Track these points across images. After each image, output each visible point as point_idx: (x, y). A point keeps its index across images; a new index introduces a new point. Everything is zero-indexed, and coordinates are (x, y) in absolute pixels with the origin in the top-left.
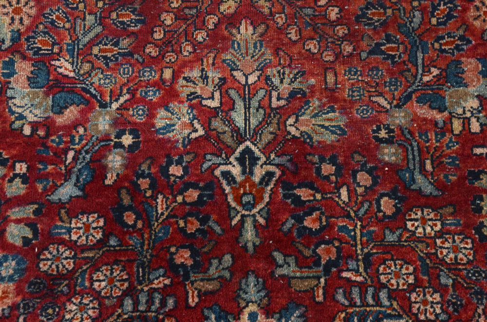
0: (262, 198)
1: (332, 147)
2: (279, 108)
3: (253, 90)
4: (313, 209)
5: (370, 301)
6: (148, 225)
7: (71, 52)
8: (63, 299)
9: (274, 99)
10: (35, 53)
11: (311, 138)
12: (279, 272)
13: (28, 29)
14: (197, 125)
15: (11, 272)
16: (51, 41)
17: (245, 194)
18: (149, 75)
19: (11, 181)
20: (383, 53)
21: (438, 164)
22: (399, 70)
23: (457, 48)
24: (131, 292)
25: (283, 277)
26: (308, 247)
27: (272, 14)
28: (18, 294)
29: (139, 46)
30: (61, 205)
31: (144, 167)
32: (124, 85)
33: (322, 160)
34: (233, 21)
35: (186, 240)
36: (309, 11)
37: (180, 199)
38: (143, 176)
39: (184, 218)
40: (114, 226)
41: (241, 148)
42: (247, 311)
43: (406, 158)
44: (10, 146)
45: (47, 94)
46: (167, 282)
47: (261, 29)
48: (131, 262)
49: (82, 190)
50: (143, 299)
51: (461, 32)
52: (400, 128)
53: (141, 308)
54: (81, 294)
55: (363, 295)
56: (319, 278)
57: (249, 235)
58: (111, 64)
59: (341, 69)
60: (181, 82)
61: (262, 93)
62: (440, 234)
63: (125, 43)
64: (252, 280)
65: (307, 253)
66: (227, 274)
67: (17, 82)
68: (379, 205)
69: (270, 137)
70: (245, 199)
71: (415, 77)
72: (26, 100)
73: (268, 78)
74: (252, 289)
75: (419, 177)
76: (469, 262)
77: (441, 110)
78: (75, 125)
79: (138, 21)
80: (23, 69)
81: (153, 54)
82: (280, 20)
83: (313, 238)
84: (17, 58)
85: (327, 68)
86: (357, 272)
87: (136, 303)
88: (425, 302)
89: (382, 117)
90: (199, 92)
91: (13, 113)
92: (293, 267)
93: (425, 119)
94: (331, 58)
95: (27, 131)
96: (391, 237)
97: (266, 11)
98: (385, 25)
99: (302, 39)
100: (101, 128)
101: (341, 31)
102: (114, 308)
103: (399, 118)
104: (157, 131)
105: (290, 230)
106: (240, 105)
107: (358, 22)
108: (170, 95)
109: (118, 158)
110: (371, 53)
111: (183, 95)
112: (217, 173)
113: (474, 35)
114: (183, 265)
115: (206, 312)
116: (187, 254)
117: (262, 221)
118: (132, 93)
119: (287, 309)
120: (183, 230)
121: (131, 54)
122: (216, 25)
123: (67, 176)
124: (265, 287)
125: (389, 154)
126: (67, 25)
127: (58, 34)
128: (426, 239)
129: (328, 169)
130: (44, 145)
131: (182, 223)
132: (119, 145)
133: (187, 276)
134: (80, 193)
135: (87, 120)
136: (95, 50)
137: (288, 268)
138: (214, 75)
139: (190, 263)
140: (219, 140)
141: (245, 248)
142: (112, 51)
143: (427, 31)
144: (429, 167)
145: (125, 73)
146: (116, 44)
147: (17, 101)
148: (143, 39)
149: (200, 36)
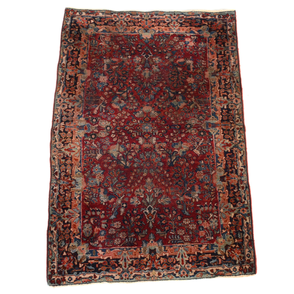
0: (153, 217)
1: (168, 205)
2: (156, 197)
3: (151, 193)
4: (164, 219)
5: (176, 238)
6: (130, 224)
7: (112, 186)
8: (114, 239)
9: (155, 195)
10: (104, 187)
11: (163, 204)
12: (157, 233)
13: (103, 181)
14: (139, 202)
16: (107, 184)
17: (150, 216)
18: (128, 191)
19: (101, 215)
20: (178, 184)
21: (190, 209)
22: (182, 188)
23: (194, 183)
24: (127, 237)
25: (158, 234)
26: (163, 227)
27: (154, 176)
28: (105, 238)
29: (126, 184)
30: (112, 220)
31: (128, 211)
32: (123, 193)
33: (166, 208)
34: (146, 178)
35: (138, 227)
36: (162, 175)
37: (136, 218)
38: (128, 213)
39: (137, 222)
40: (123, 224)
41: (149, 206)
42: (151, 241)
43: (183, 207)
44: (101, 207)
45: (107, 196)
46: (134, 235)
47: (152, 179)
48: (127, 231)
49: (116, 216)
50: (130, 239)
51: (194, 179)
52: (182, 201)
53: (130, 241)
54: (117, 238)
55: (174, 237)
56: (165, 234)
57: (151, 225)
58: (121, 189)
59: (169, 188)
60: (135, 192)
61: (153, 194)
62: (190, 224)
63: (123, 183)
64: (152, 234)
65: (163, 228)
66: (146, 233)
67: (101, 193)
68: (177, 218)
69: (155, 204)
70: (150, 217)
71: (185, 189)
72: (103, 197)
73: (154, 191)
74: (152, 236)
75: (186, 212)
76: (195, 229)
77: (190, 197)
78: (113, 202)
79: (125, 178)
80: (102, 190)
81: (129, 186)
82: (156, 177)
83: (164, 225)
84: (101, 188)
85: (166, 188)
86: (173, 232)
87: (128, 240)
88: (186, 238)
89: (178, 198)
90: (139, 194)
91: (101, 200)
92: (160, 232)
93: (187, 199)
94: (167, 186)
95: (104, 204)
96: (180, 225)
97: (153, 175)
98: (179, 177)
99: (161, 181)
100: (119, 203)
101: (169, 179)
102: (124, 241)
103: (182, 199)
104: (131, 203)
105: (159, 224)
106: (148, 197)
107: (173, 177)
108: (133, 195)
109: (123, 209)
110: (176, 184)
111: (136, 195)
112: (144, 212)
113: (197, 180)
114: (137, 232)
115: (143, 241)
116: (138, 229)
117: (153, 222)
118: (125, 195)
119: (159, 240)
120: (137, 225)
121: (124, 186)
122: (142, 179)
123: (112, 214)
124: (154, 236)
125: (180, 207)
126: (111, 180)
127: (109, 182)
128: (187, 225)
129: (167, 210)
130: (107, 207)
131: (137, 223)
132: (123, 207)
133: (138, 234)
134: (115, 217)
135: (116, 201)
136: (117, 185)
137: (159, 232)
138: (143, 190)
139: (139, 231)
140: (144, 205)
141: (150, 228)
142: (120, 185)
143: (187, 179)
144: (188, 209)
145: (123, 190)
146: (121, 184)
147: (101, 198)
148: (127, 182)
149: (139, 181)
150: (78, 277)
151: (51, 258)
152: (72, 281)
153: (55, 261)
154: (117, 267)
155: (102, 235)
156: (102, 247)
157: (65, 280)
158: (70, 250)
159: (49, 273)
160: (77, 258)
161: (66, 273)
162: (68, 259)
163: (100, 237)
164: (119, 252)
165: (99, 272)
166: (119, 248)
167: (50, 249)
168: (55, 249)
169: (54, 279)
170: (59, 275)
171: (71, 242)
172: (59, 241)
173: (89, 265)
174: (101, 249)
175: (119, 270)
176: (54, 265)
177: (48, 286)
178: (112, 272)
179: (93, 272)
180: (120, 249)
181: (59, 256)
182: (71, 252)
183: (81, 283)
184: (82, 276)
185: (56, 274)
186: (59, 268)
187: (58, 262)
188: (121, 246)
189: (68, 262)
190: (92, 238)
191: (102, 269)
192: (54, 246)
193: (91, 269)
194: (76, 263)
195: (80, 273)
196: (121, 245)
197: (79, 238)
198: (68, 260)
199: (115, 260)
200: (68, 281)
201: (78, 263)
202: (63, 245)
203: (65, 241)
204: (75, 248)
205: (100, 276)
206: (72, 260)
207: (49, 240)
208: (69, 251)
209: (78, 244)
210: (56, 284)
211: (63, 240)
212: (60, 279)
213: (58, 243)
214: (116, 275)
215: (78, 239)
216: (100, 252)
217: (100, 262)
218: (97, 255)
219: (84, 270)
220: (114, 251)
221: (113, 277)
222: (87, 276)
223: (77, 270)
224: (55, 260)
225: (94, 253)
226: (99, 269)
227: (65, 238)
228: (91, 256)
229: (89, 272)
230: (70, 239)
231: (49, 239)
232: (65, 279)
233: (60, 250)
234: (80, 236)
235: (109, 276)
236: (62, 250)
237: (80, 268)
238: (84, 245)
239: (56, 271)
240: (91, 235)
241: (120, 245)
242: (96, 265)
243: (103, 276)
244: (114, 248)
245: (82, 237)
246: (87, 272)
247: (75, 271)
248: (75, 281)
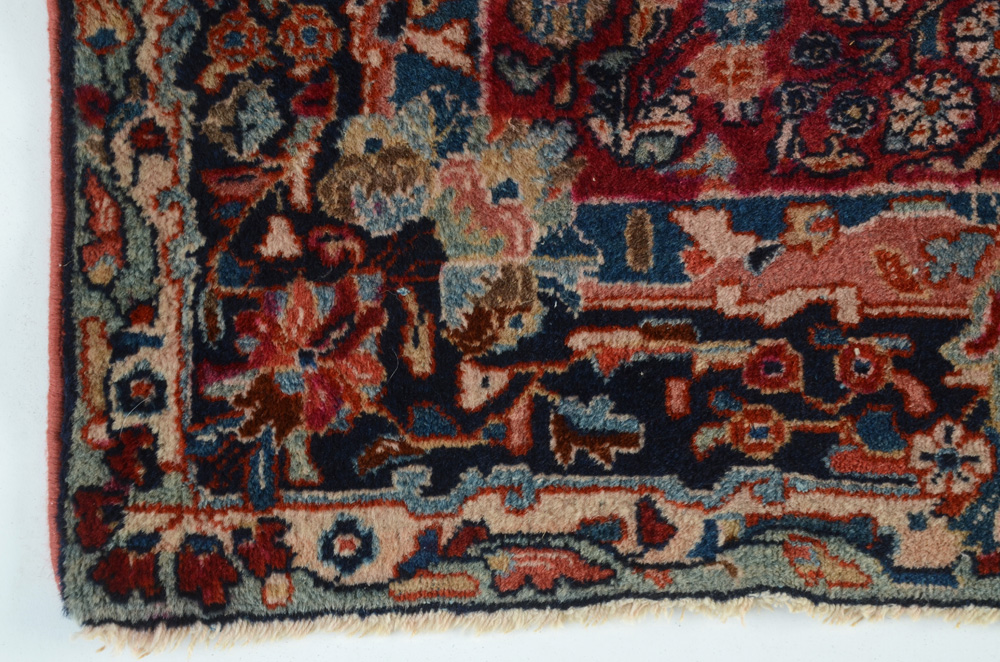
8: (886, 83)
15: (751, 16)
28: (773, 70)
54: (927, 70)
150: (449, 528)
151: (106, 290)
152: (367, 573)
153: (165, 325)
154: (925, 424)
155: (732, 33)
156: (737, 180)
157: (284, 561)
158: (346, 204)
159: (88, 471)
160: (430, 300)
161: (302, 467)
162: (322, 301)
163: (707, 55)
164: (953, 238)
165: (703, 472)
166: (942, 197)
167: (90, 172)
168: (165, 178)
169: (146, 541)
170: (206, 496)
171: (352, 105)
172: (209, 82)
173: (581, 382)
174: (729, 195)
175: (948, 461)
176: (143, 373)
177: (73, 624)
178: (865, 482)
179: (625, 466)
180: (959, 203)
181: (215, 262)
182: (362, 222)
183: (486, 595)
184: (489, 511)
185: (172, 480)
186: (205, 410)
187: (196, 333)
188: (977, 176)
189: (319, 337)
190: (613, 61)
191: (737, 433)
192: (150, 141)
193: (599, 438)
194: (420, 359)
195: (470, 476)
196: (974, 162)
197: (459, 60)
198: (320, 316)
199: (903, 342)
200: (328, 571)
201: (447, 358)
202: (264, 134)
203: (283, 88)
204: (409, 176)
205: (710, 526)
206: (372, 317)
207: (86, 71)
208: (330, 206)
209: (440, 124)
210: (175, 606)
211: (258, 73)
212: (226, 538)
213: (200, 111)
214: (917, 522)
215: (444, 72)
216: (708, 229)
217: (707, 355)
218: (669, 272)
219: (516, 439)
220: (889, 230)
221: (881, 546)
222: (558, 512)
223: (427, 446)
224: (166, 309)
225: (639, 240)
226: (705, 439)
227: (277, 51)
228: (604, 274)
229: (583, 466)
230: (348, 69)
231: (82, 52)
232: (289, 538)
233: (225, 190)
234: (471, 30)
235: (823, 528)
236: (243, 190)
237: (470, 421)
238: (512, 140)
239: (169, 449)
240: (599, 25)
241: (957, 153)
242: (662, 394)
243: (756, 529)
244: (884, 188)
245: (495, 48)
246: (551, 468)
247: (409, 456)
248: (404, 571)
